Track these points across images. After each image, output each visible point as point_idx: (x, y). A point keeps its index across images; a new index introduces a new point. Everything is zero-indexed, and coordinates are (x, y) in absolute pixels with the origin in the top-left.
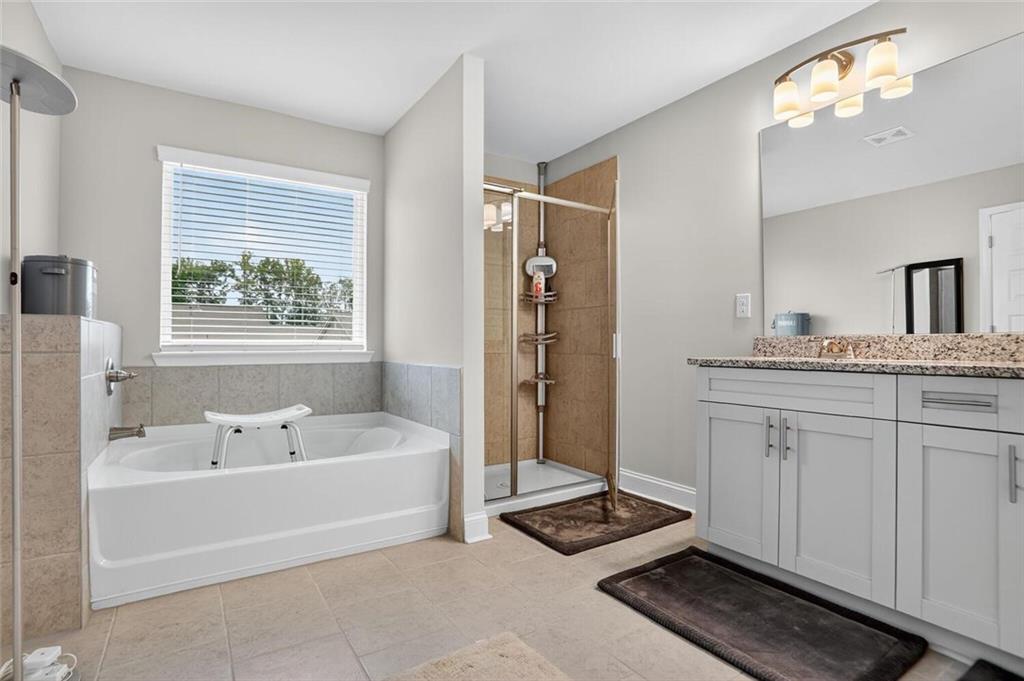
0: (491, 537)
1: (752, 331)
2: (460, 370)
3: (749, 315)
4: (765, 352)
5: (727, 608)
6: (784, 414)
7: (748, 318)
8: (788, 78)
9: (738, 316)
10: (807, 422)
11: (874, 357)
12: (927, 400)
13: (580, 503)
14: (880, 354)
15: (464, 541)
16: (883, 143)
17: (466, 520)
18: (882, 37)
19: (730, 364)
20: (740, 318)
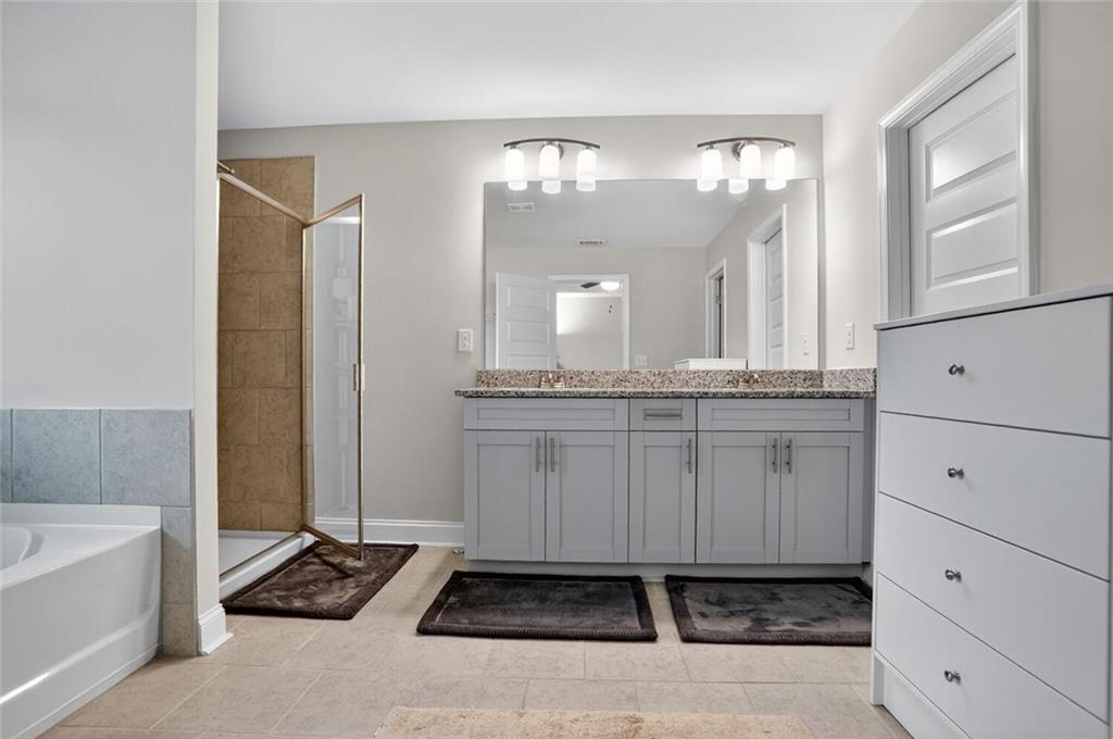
0: (231, 635)
1: (475, 364)
2: (190, 411)
3: (471, 349)
4: (488, 383)
5: (533, 605)
6: (549, 435)
7: (469, 353)
8: (518, 146)
9: (460, 349)
10: (568, 439)
11: (576, 386)
12: (648, 415)
13: (295, 566)
14: (578, 384)
15: (199, 654)
16: (516, 211)
17: (201, 622)
18: (588, 145)
19: (501, 395)
20: (462, 352)
